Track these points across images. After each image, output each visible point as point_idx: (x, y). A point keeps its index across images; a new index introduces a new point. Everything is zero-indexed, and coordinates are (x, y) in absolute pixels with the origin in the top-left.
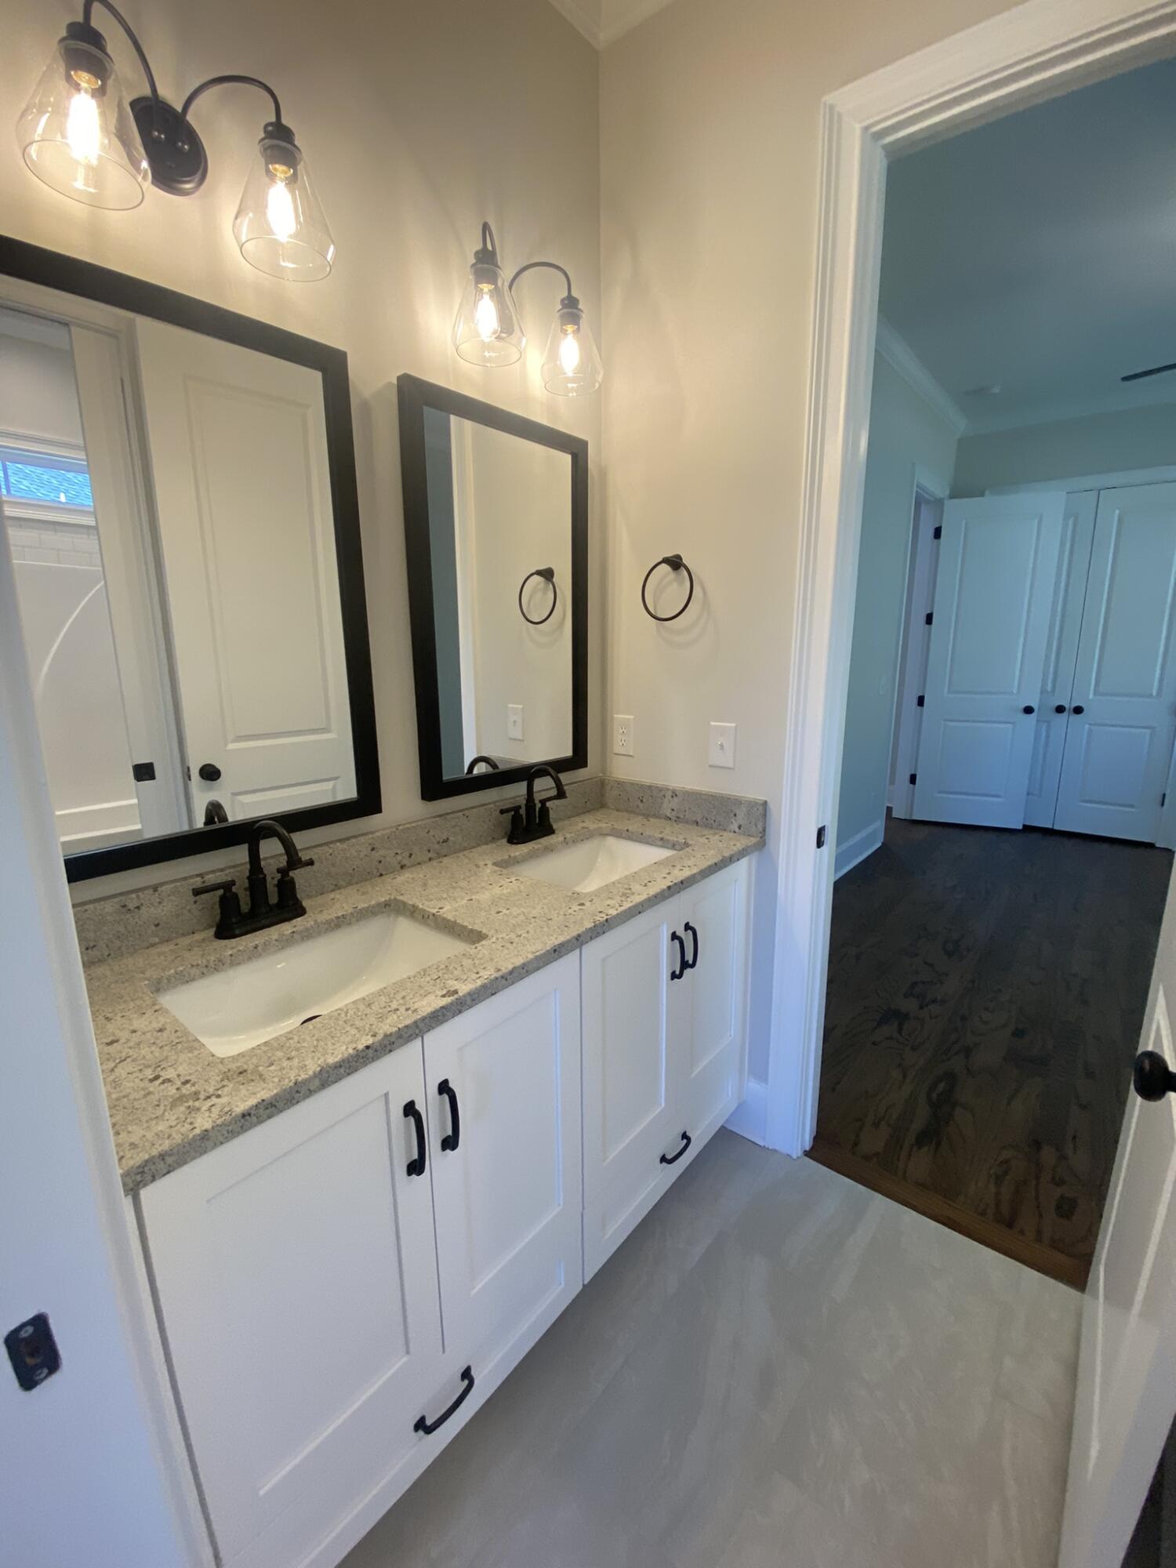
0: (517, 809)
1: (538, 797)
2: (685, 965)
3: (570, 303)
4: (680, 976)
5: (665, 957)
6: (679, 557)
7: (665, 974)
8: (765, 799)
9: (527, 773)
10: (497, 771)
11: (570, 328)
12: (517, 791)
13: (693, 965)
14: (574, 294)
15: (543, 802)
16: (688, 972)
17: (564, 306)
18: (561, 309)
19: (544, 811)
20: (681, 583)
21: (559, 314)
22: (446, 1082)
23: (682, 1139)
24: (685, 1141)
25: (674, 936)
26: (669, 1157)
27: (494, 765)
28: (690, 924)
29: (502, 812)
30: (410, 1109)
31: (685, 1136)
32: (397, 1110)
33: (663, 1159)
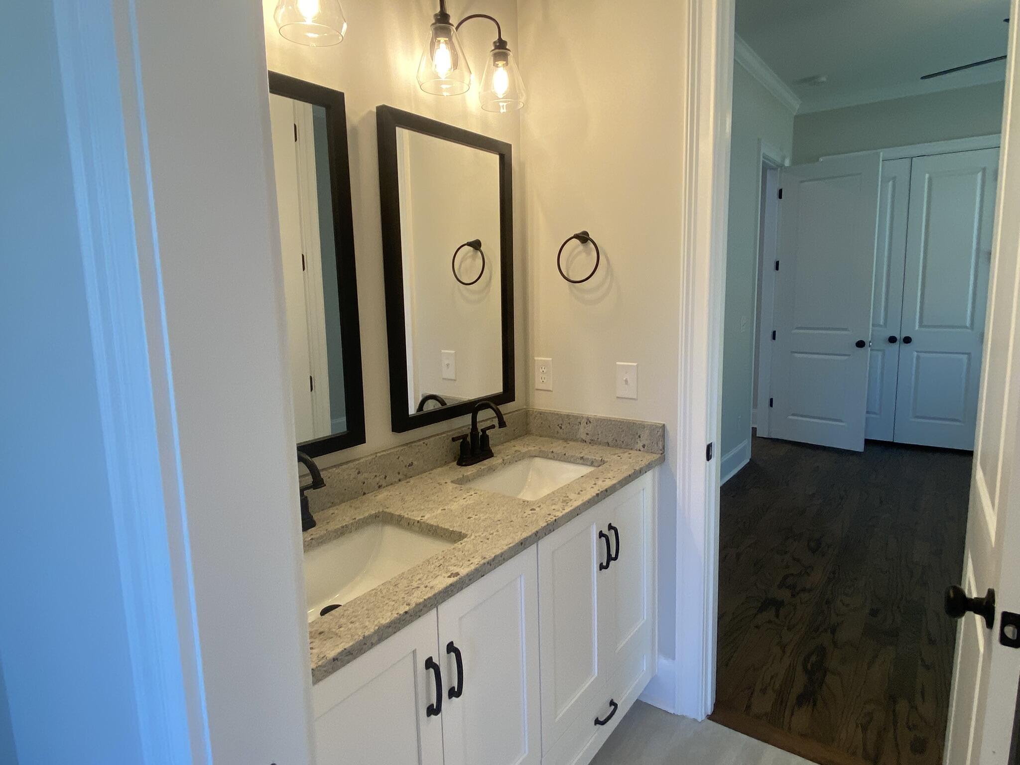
0: (464, 437)
1: (480, 426)
2: (610, 558)
3: (501, 45)
4: (607, 567)
5: (595, 551)
6: (586, 233)
7: (595, 567)
8: (663, 423)
9: (472, 407)
10: (444, 407)
11: (500, 63)
12: (463, 422)
13: (616, 558)
14: (503, 38)
15: (484, 431)
16: (612, 563)
17: (497, 47)
18: (493, 50)
19: (485, 438)
20: (589, 253)
21: (492, 53)
22: (451, 643)
23: (610, 705)
24: (613, 707)
25: (601, 535)
26: (601, 719)
27: (442, 402)
28: (612, 525)
29: (454, 440)
30: (429, 663)
31: (612, 703)
32: (421, 664)
33: (597, 722)
